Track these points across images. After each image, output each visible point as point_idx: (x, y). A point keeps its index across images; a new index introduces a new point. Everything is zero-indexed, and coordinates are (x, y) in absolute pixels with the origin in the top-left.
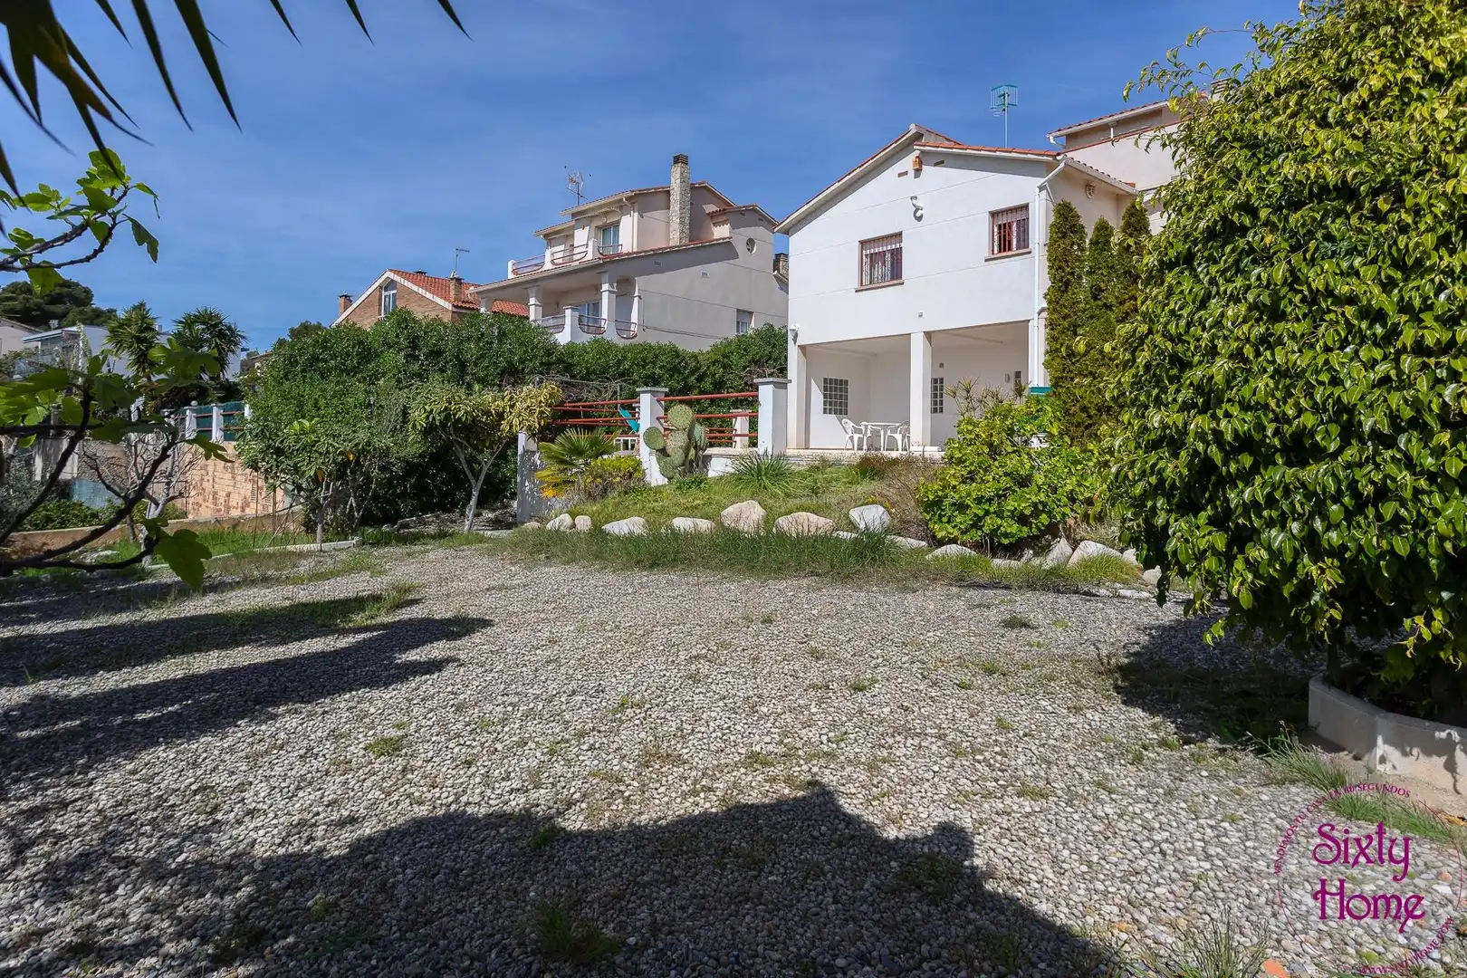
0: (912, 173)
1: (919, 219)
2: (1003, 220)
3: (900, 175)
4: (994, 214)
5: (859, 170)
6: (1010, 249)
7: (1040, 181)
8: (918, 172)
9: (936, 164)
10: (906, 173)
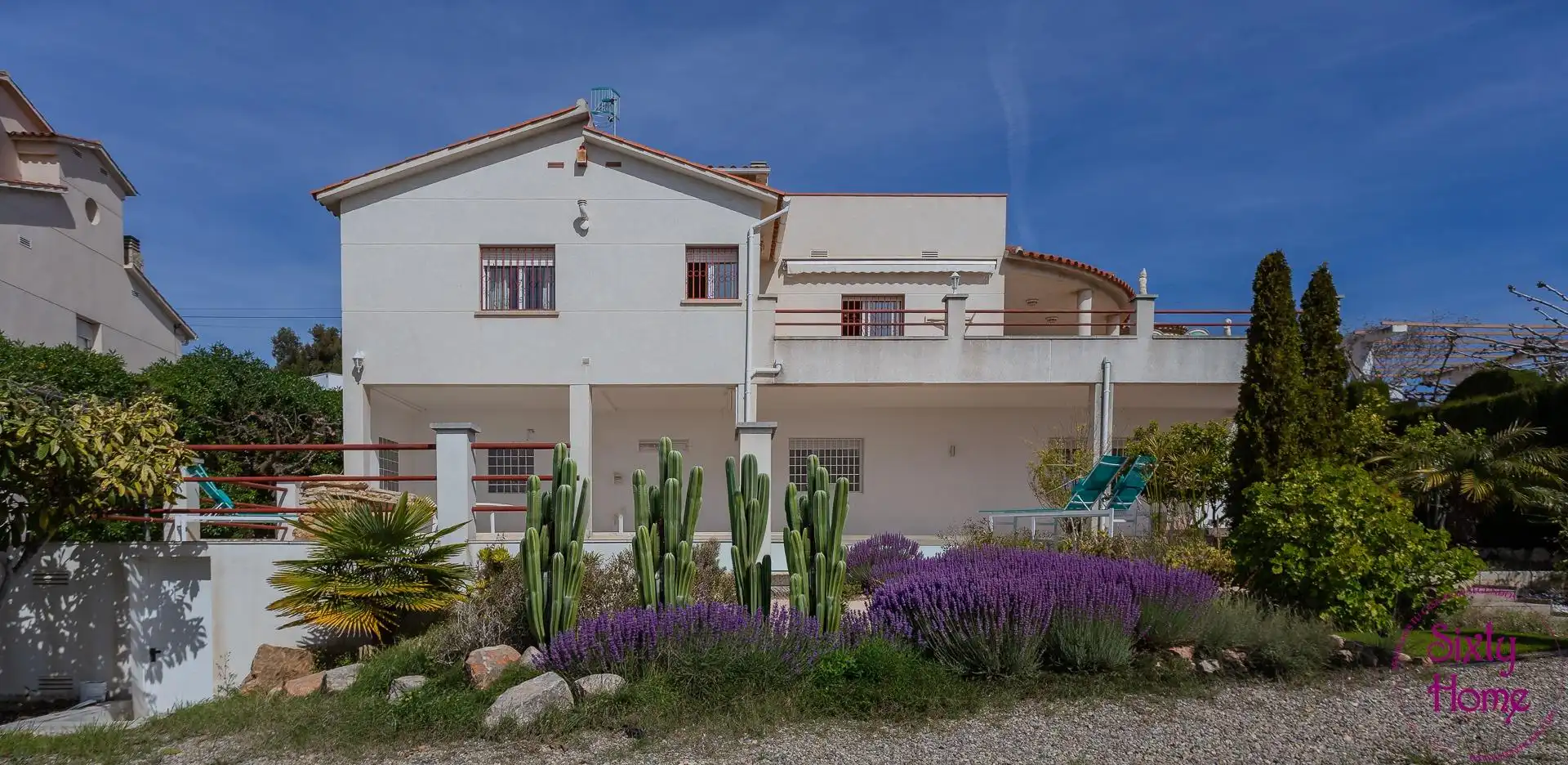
0: (570, 168)
1: (583, 232)
2: (698, 259)
3: (551, 165)
4: (690, 249)
5: (487, 140)
6: (704, 296)
7: (758, 222)
8: (581, 167)
9: (609, 165)
10: (561, 165)
